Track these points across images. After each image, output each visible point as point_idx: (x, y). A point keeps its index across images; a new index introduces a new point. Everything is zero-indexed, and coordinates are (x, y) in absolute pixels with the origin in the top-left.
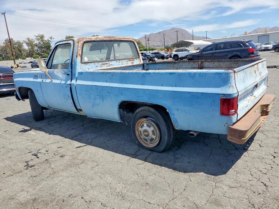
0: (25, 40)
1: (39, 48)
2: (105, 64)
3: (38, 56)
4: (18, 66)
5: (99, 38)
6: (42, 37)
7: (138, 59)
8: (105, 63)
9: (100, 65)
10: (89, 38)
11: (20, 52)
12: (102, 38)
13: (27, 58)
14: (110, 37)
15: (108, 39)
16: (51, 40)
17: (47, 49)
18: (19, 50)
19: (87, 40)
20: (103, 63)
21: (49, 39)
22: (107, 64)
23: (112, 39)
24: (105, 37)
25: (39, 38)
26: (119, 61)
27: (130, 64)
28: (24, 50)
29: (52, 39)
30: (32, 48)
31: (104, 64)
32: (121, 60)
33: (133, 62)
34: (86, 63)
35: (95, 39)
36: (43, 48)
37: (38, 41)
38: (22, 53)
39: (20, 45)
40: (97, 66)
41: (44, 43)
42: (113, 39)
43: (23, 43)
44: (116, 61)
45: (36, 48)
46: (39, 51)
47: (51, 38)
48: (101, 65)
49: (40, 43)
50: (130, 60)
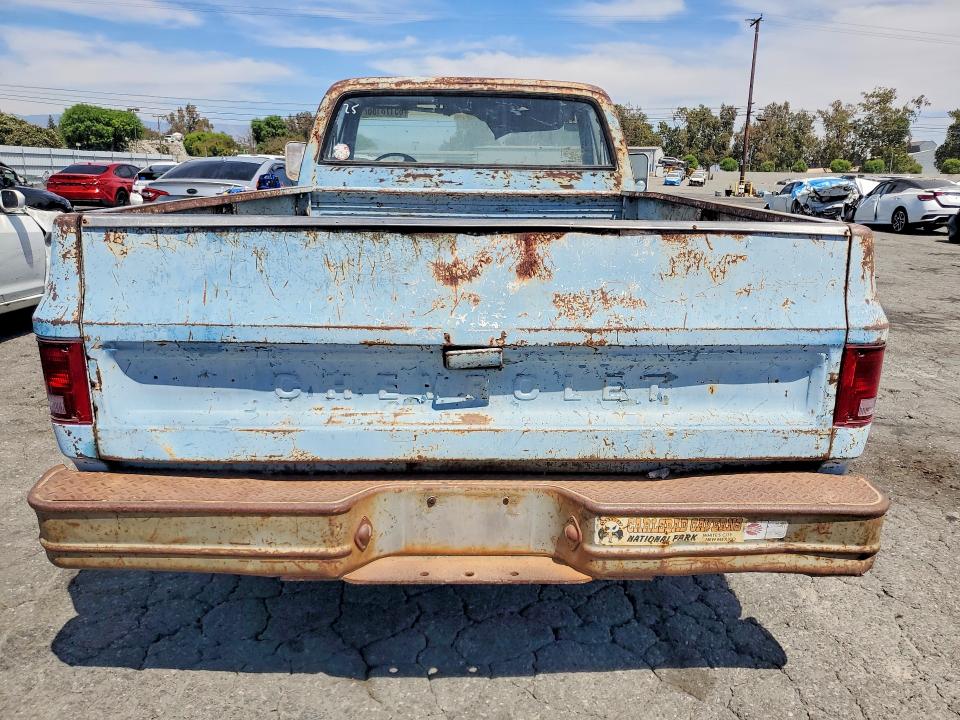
0: (824, 110)
1: (861, 136)
2: (421, 176)
3: (850, 164)
4: (747, 191)
5: (414, 83)
6: (886, 97)
7: (607, 174)
8: (421, 171)
9: (397, 179)
10: (371, 81)
11: (798, 147)
12: (424, 83)
13: (810, 171)
14: (467, 79)
15: (457, 87)
16: (916, 110)
17: (891, 141)
18: (797, 140)
19: (358, 87)
20: (412, 171)
21: (912, 106)
22: (431, 176)
23: (474, 87)
24: (442, 81)
25: (876, 100)
26: (492, 173)
27: (551, 186)
28: (812, 142)
29: (923, 104)
30: (837, 137)
31: (415, 177)
32: (505, 168)
33: (573, 182)
34: (337, 164)
35: (393, 87)
36: (878, 136)
37: (867, 113)
38: (802, 152)
39: (804, 122)
40: (381, 180)
41: (885, 119)
42: (479, 86)
43: (814, 117)
44: (474, 171)
45: (852, 137)
46: (857, 148)
47: (919, 102)
48: (402, 179)
49: (870, 119)
50: (556, 172)
